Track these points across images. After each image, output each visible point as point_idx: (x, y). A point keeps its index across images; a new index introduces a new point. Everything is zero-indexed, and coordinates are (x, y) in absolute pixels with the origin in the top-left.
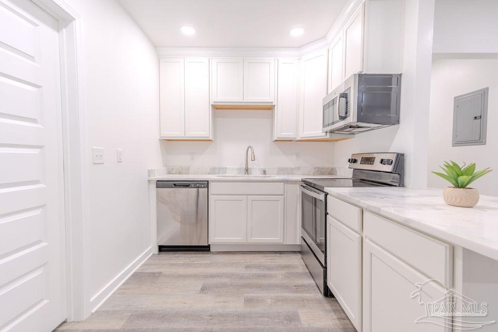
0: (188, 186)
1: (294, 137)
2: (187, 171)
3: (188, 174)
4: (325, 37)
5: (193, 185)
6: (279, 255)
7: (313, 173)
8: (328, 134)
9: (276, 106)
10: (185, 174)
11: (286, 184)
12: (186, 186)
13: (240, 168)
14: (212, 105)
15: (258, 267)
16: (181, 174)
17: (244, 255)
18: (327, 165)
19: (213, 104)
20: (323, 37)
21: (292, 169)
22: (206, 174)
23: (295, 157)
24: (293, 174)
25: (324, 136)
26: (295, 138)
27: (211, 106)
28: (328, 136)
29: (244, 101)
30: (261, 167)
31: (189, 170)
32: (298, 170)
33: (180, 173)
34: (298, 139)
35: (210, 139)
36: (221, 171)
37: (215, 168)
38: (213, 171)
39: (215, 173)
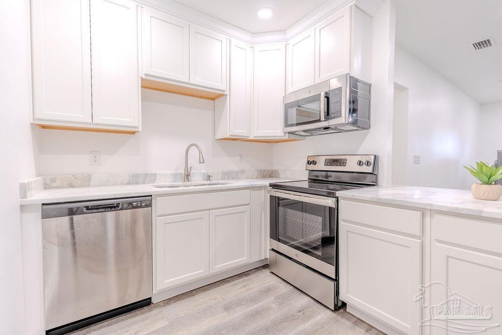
0: (115, 207)
1: (247, 135)
2: (86, 181)
3: (88, 186)
4: (285, 30)
5: (125, 206)
6: (245, 278)
7: (257, 177)
8: (287, 134)
9: (228, 96)
10: (83, 186)
11: (251, 191)
12: (111, 207)
13: (176, 174)
14: (142, 78)
15: (239, 303)
16: (74, 187)
17: (207, 292)
18: (269, 168)
19: (144, 77)
20: (283, 30)
21: (237, 173)
22: (122, 184)
23: (238, 158)
24: (238, 178)
25: (283, 136)
26: (248, 137)
27: (140, 79)
28: (287, 137)
29: (191, 82)
30: (203, 171)
31: (90, 179)
32: (243, 173)
33: (71, 186)
34: (252, 138)
35: (140, 130)
36: (148, 179)
37: (138, 175)
38: (135, 179)
39: (138, 183)
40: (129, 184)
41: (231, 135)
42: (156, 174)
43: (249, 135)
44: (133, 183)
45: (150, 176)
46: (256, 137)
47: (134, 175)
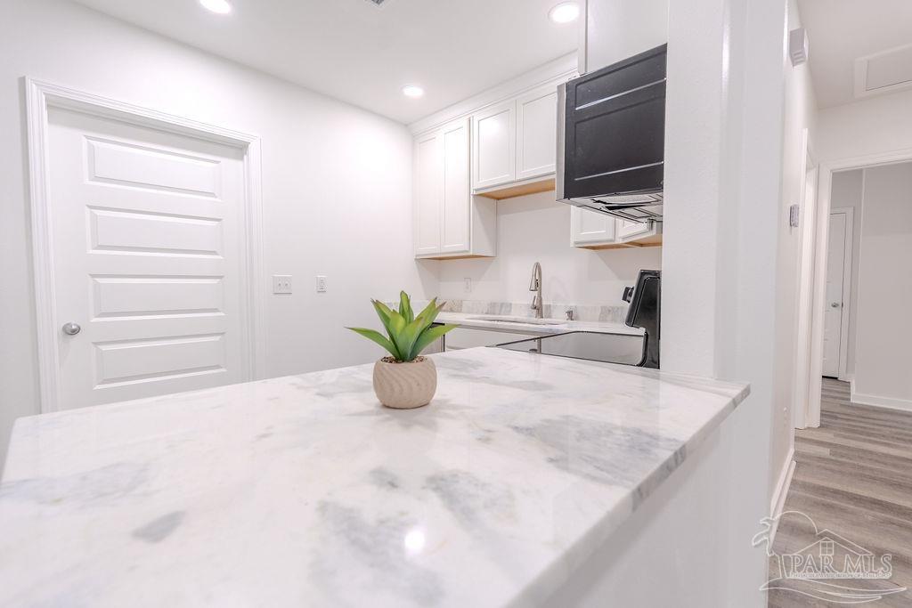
3: (461, 311)
22: (482, 313)
27: (471, 198)
29: (518, 179)
31: (462, 306)
33: (452, 310)
34: (619, 241)
35: (471, 253)
36: (503, 309)
37: (495, 303)
38: (493, 307)
39: (494, 314)
40: (487, 313)
41: (576, 243)
42: (511, 304)
43: (611, 237)
44: (491, 314)
45: (505, 306)
46: (624, 238)
47: (493, 305)
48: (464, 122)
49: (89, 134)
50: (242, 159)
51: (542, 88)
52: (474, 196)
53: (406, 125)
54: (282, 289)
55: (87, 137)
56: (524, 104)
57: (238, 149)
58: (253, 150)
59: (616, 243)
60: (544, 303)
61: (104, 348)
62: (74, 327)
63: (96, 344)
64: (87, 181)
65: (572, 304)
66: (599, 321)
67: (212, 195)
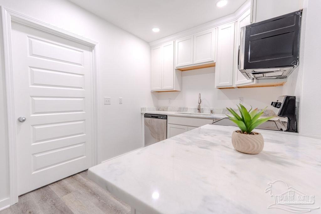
9: (216, 63)
12: (157, 117)
22: (176, 111)
23: (238, 100)
25: (251, 83)
29: (194, 63)
31: (168, 109)
34: (234, 86)
35: (174, 90)
36: (184, 110)
37: (181, 108)
38: (180, 109)
39: (181, 111)
40: (178, 111)
41: (217, 87)
42: (187, 108)
43: (231, 85)
44: (179, 111)
45: (185, 109)
46: (237, 85)
47: (180, 108)
48: (172, 42)
49: (30, 36)
50: (92, 51)
51: (205, 31)
52: (176, 69)
53: (148, 43)
54: (107, 102)
55: (29, 37)
56: (197, 37)
57: (90, 47)
58: (97, 47)
59: (233, 87)
60: (201, 108)
61: (36, 127)
62: (24, 119)
63: (33, 126)
64: (29, 56)
65: (211, 108)
66: (222, 114)
67: (80, 65)
